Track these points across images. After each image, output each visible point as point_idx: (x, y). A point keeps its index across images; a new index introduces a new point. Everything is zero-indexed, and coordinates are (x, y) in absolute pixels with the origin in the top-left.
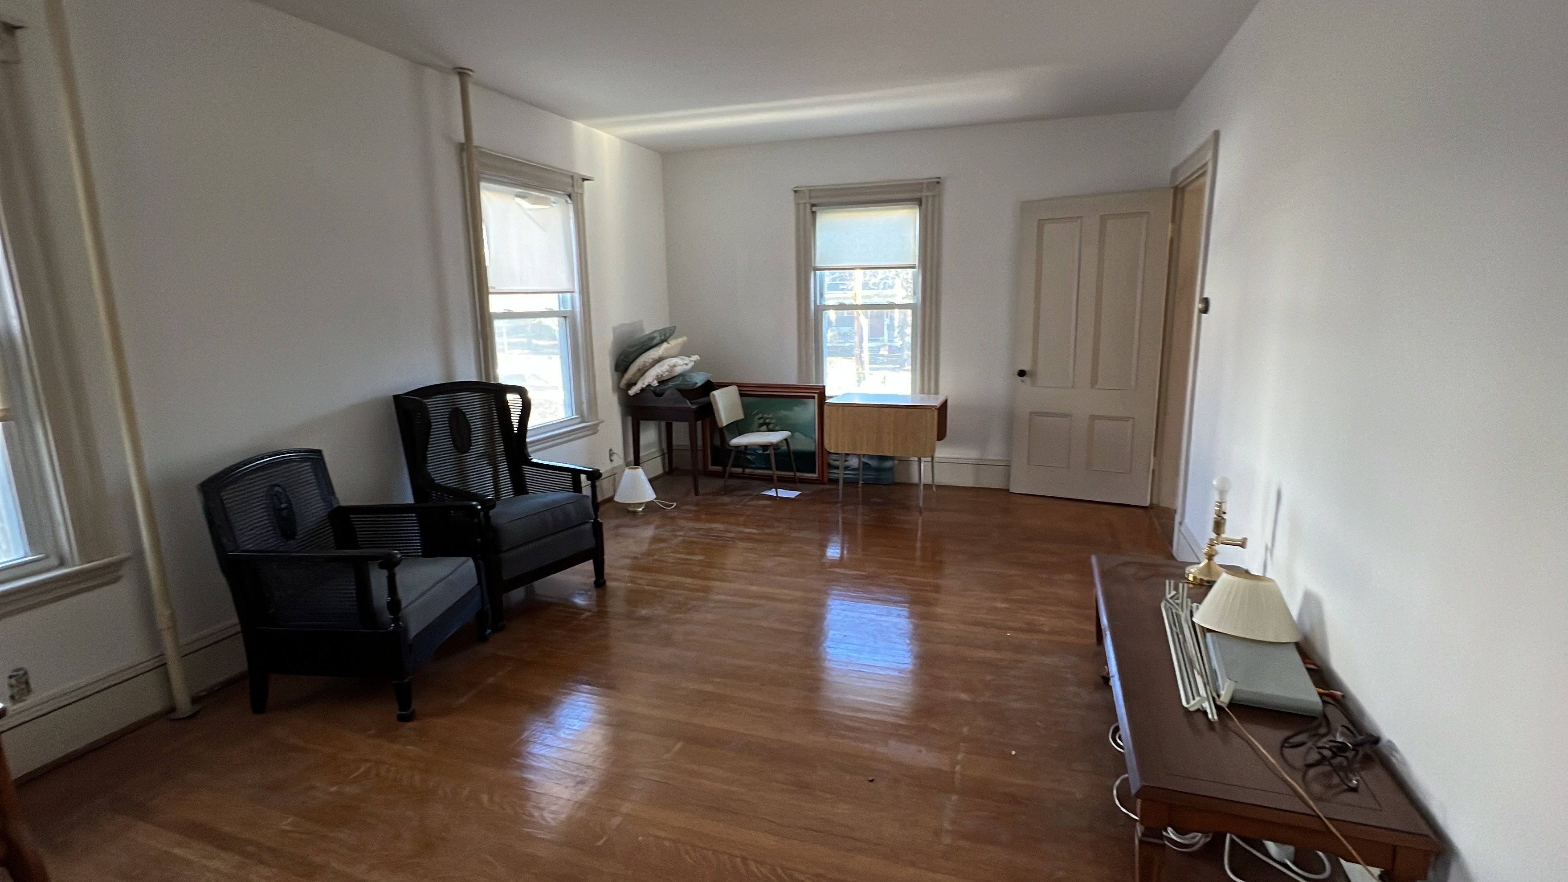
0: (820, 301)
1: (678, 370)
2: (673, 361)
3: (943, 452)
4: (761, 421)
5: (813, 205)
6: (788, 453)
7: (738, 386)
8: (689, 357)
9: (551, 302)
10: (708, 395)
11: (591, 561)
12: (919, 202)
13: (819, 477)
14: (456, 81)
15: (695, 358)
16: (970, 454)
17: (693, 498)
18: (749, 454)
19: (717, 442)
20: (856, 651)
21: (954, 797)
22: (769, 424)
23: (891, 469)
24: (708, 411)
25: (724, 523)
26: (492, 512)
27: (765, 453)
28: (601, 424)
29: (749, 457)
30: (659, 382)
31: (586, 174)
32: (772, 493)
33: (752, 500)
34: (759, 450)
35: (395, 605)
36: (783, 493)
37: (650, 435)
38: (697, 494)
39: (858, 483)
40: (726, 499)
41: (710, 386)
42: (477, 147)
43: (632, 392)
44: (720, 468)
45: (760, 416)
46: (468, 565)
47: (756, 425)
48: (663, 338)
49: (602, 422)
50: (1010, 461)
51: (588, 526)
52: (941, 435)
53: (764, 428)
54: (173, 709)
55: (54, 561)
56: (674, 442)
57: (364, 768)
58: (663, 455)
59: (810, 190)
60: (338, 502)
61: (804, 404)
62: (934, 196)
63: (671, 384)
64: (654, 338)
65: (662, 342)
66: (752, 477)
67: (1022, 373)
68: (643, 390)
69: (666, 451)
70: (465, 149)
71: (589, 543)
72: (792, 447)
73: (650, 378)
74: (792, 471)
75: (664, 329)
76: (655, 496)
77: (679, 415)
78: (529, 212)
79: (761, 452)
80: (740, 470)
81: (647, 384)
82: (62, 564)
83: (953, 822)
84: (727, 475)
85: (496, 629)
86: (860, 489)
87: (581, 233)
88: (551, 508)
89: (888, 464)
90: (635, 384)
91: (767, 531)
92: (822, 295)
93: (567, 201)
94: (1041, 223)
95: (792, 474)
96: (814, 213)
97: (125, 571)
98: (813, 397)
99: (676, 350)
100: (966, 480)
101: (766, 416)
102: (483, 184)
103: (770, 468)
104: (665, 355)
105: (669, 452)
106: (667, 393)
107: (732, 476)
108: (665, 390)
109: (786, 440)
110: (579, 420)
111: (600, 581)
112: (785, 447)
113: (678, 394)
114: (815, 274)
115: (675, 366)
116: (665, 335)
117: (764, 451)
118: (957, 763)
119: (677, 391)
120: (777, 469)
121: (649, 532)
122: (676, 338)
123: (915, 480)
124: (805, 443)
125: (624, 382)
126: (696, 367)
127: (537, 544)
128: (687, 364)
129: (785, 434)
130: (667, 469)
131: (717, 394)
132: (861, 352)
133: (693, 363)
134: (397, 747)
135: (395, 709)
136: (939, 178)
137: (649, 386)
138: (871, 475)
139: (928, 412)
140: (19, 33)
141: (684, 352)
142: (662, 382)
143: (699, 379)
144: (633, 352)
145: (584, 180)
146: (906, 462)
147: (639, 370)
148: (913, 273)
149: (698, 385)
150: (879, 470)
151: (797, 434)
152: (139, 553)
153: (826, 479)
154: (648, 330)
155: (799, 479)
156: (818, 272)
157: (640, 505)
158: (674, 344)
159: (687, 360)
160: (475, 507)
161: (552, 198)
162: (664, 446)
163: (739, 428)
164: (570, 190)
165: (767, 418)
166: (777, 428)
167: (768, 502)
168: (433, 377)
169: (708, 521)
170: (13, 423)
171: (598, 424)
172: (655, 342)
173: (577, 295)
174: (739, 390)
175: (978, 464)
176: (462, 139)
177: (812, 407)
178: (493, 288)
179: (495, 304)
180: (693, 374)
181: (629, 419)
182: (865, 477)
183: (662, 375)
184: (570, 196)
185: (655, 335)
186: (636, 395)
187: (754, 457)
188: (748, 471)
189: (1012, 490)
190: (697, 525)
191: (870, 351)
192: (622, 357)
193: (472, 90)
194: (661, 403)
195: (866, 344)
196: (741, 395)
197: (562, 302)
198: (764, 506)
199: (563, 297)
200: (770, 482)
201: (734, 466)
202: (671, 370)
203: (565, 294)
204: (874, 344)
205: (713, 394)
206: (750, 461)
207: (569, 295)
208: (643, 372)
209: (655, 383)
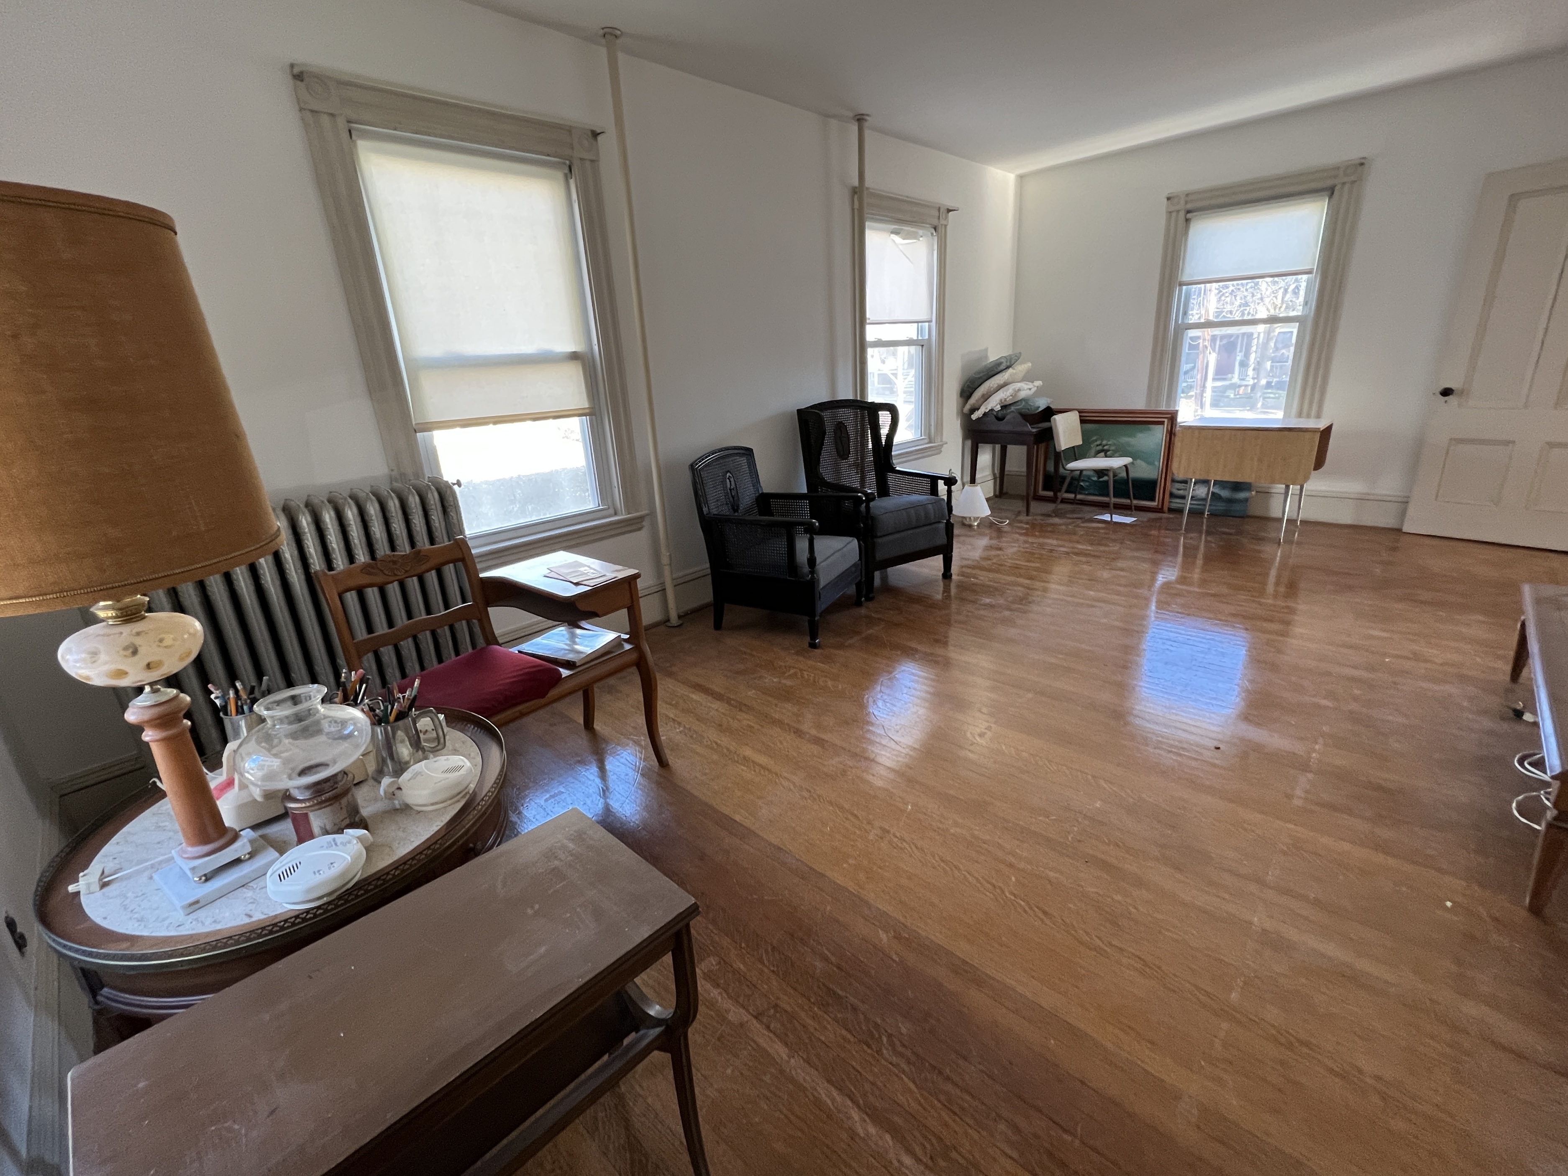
0: (1183, 319)
1: (1022, 395)
2: (1018, 385)
3: (1316, 484)
4: (1100, 448)
5: (1188, 212)
6: (1125, 482)
7: (1079, 412)
8: (1033, 382)
9: (910, 332)
10: (1050, 421)
11: (941, 556)
12: (1331, 191)
13: (1158, 505)
14: (855, 128)
15: (1038, 383)
16: (1354, 487)
17: (1023, 517)
18: (1083, 481)
19: (1051, 468)
20: (1202, 652)
21: (1310, 776)
22: (1108, 451)
23: (1246, 500)
24: (1047, 436)
25: (1057, 539)
26: (872, 504)
27: (1101, 479)
28: (945, 446)
29: (1082, 484)
30: (1001, 407)
31: (950, 204)
32: (1107, 517)
33: (1083, 522)
34: (1094, 476)
35: (812, 561)
36: (1117, 518)
37: (986, 458)
38: (1027, 515)
39: (1203, 513)
40: (1056, 520)
41: (1049, 413)
42: (868, 189)
43: (974, 417)
44: (1051, 494)
45: (1098, 443)
46: (852, 544)
47: (1093, 451)
48: (1008, 364)
49: (946, 443)
50: (1408, 497)
51: (942, 526)
52: (1319, 463)
53: (1102, 454)
54: (668, 620)
55: (612, 511)
56: (1007, 468)
57: (792, 671)
58: (995, 479)
59: (1187, 195)
60: (762, 490)
61: (1149, 430)
62: (1354, 182)
63: (1013, 408)
64: (1001, 363)
65: (1008, 367)
66: (1083, 503)
67: (1446, 392)
68: (985, 414)
69: (998, 475)
70: (857, 192)
71: (942, 540)
72: (1132, 475)
73: (994, 403)
74: (1129, 498)
75: (1010, 355)
76: (990, 513)
77: (1018, 438)
78: (900, 247)
79: (1095, 479)
80: (1072, 496)
81: (989, 408)
82: (616, 514)
83: (1307, 792)
84: (1059, 500)
85: (869, 599)
86: (1205, 521)
87: (943, 266)
88: (915, 506)
89: (1242, 495)
90: (978, 409)
91: (1102, 548)
92: (1185, 313)
93: (932, 234)
94: (1514, 199)
95: (1129, 501)
96: (1187, 221)
97: (646, 523)
98: (1162, 423)
99: (1021, 375)
100: (1345, 516)
101: (1104, 442)
102: (867, 224)
103: (1107, 495)
104: (1010, 380)
105: (1001, 476)
106: (1008, 417)
107: (1064, 501)
108: (1007, 414)
109: (1126, 466)
110: (926, 441)
111: (947, 574)
112: (1124, 474)
113: (1020, 419)
114: (1180, 291)
115: (1019, 390)
116: (1010, 362)
117: (1099, 477)
118: (1314, 751)
119: (1019, 416)
120: (1115, 496)
121: (984, 542)
122: (1021, 364)
123: (1275, 513)
124: (1144, 471)
125: (968, 407)
126: (1039, 392)
127: (902, 534)
128: (1030, 389)
129: (1127, 460)
130: (997, 493)
131: (1058, 418)
132: (1203, 392)
133: (1036, 388)
134: (810, 662)
135: (808, 639)
136: (1364, 158)
137: (992, 410)
138: (1220, 507)
139: (1308, 436)
140: (599, 138)
141: (1028, 377)
142: (1004, 407)
143: (1042, 403)
144: (979, 378)
145: (949, 211)
146: (1266, 494)
147: (983, 396)
148: (1308, 282)
149: (1040, 409)
150: (1230, 501)
151: (1139, 462)
152: (652, 514)
153: (1166, 509)
154: (992, 358)
155: (1135, 506)
156: (1184, 287)
157: (976, 519)
158: (1020, 369)
159: (1030, 385)
160: (860, 498)
161: (921, 232)
162: (997, 472)
163: (1075, 453)
164: (935, 222)
165: (1106, 445)
166: (1116, 455)
167: (1100, 525)
168: (822, 396)
169: (1041, 536)
170: (594, 417)
171: (942, 445)
172: (1002, 367)
173: (934, 323)
174: (1080, 416)
175: (1362, 499)
176: (856, 183)
177: (1159, 434)
178: (869, 319)
179: (872, 333)
180: (1036, 399)
181: (969, 443)
182: (1212, 508)
183: (1005, 400)
184: (935, 229)
185: (1003, 360)
186: (979, 419)
187: (1087, 484)
188: (1079, 497)
189: (1405, 529)
190: (1030, 540)
191: (1213, 392)
192: (968, 383)
193: (867, 133)
194: (1002, 426)
195: (1210, 384)
196: (1082, 421)
197: (920, 331)
198: (1099, 528)
199: (922, 327)
200: (1104, 507)
201: (1067, 492)
202: (1015, 395)
203: (923, 324)
204: (1219, 384)
205: (1055, 419)
206: (1082, 488)
207: (927, 324)
208: (986, 397)
209: (998, 408)
